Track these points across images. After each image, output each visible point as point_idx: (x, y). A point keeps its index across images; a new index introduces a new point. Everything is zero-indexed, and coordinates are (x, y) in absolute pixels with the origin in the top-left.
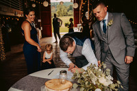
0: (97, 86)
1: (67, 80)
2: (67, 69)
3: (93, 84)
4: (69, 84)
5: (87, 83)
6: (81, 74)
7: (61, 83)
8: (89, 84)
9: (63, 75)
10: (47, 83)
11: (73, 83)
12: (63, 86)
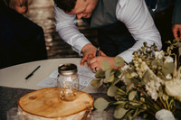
0: (160, 104)
1: (78, 90)
2: (76, 61)
3: (149, 99)
4: (84, 100)
5: (132, 96)
6: (116, 72)
7: (64, 99)
8: (138, 98)
9: (68, 78)
10: (24, 101)
11: (94, 96)
12: (69, 107)
